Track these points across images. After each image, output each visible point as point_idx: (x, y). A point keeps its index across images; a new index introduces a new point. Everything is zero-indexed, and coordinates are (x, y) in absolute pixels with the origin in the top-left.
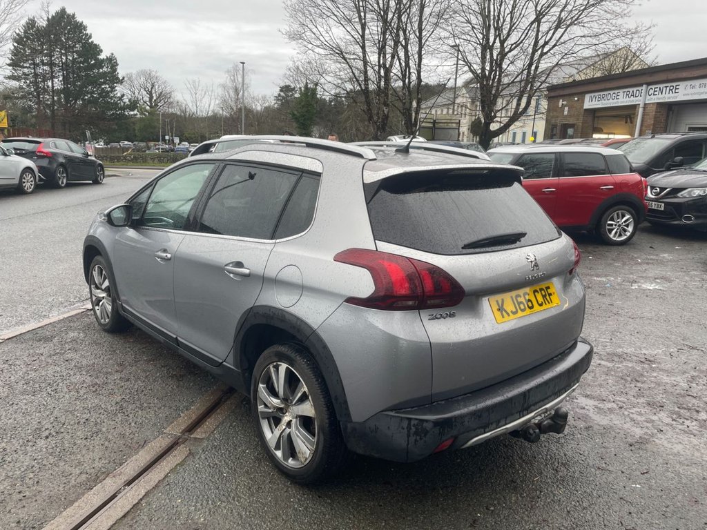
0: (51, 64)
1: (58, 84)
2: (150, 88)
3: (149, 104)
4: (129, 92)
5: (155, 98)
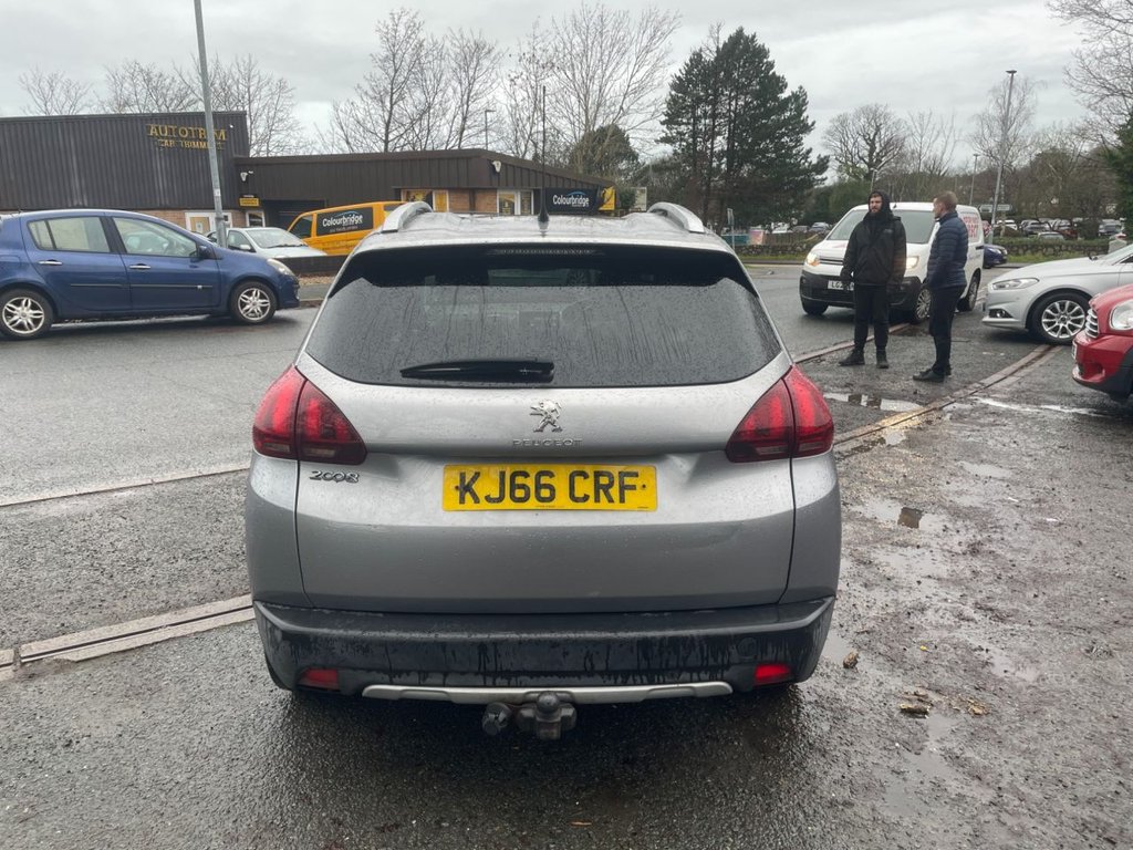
0: (714, 116)
1: (720, 143)
2: (872, 135)
3: (867, 160)
4: (839, 144)
5: (877, 150)
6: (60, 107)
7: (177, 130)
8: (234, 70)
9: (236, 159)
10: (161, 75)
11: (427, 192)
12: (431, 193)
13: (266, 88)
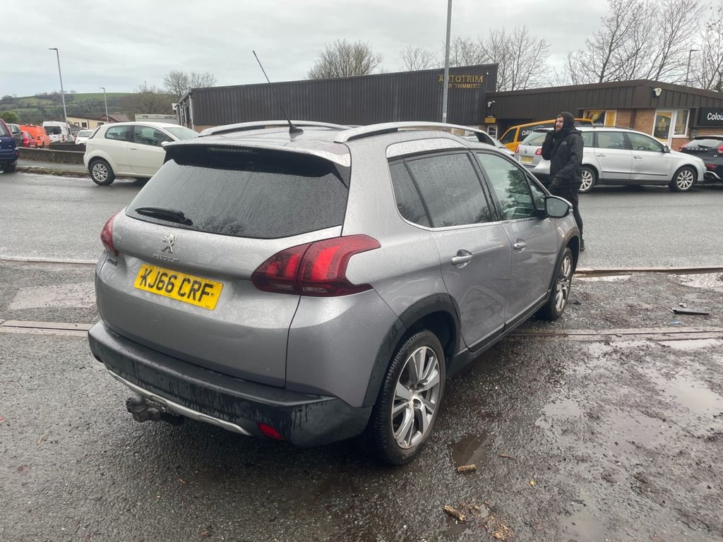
6: (419, 66)
7: (454, 78)
8: (513, 37)
9: (487, 94)
10: (472, 45)
11: (602, 111)
12: (604, 112)
13: (532, 47)
